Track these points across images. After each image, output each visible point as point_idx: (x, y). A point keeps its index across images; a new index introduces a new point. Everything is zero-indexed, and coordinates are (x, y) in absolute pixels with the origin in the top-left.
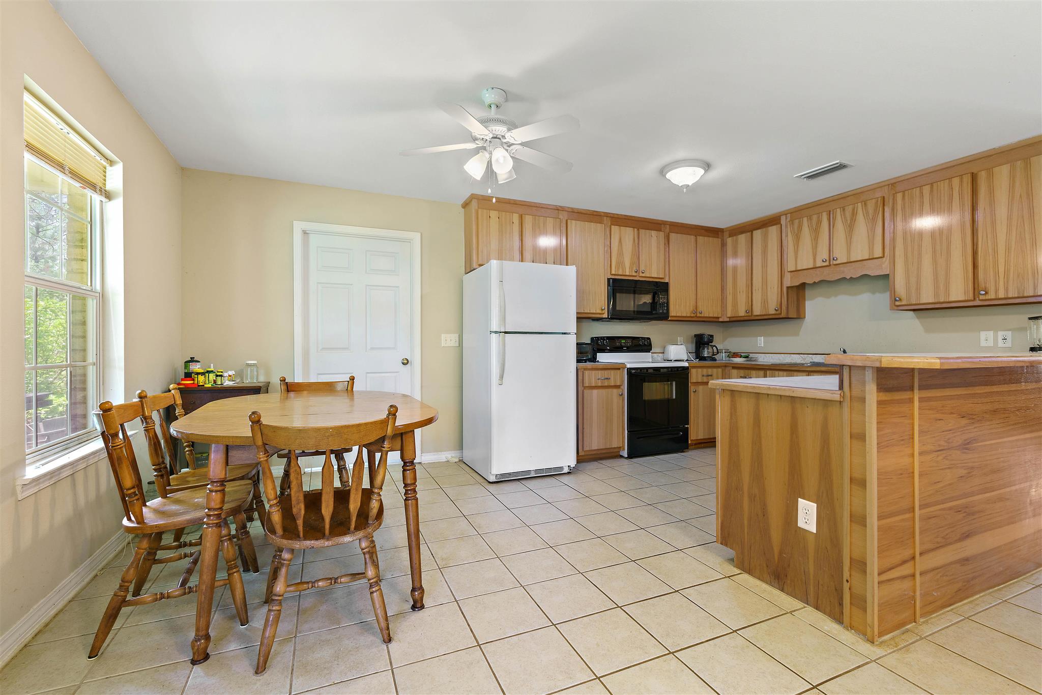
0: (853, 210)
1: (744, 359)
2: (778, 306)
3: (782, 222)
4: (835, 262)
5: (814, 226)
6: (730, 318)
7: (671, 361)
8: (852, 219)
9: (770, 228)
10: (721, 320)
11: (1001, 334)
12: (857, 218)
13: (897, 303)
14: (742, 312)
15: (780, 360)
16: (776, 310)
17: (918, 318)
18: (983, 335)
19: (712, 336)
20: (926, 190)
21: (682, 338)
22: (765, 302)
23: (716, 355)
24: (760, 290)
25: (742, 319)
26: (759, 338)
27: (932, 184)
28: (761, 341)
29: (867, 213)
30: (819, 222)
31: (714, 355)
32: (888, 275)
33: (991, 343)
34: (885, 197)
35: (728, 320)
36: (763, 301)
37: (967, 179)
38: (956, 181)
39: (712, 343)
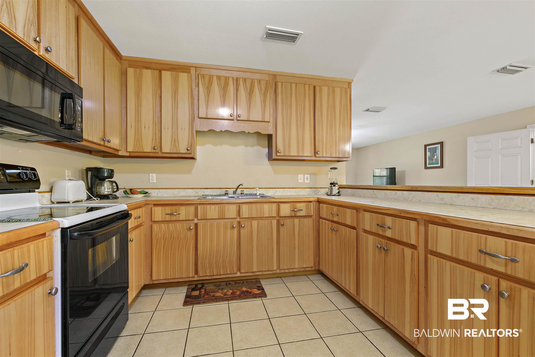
0: (252, 83)
1: (143, 195)
2: (190, 146)
3: (192, 72)
4: (238, 118)
5: (222, 86)
6: (130, 152)
7: (69, 202)
8: (250, 90)
9: (181, 74)
10: (120, 153)
11: (306, 176)
12: (254, 89)
13: (278, 154)
14: (147, 148)
15: (174, 194)
16: (188, 150)
18: (299, 176)
19: (112, 171)
20: (294, 86)
21: (70, 171)
22: (175, 141)
23: (116, 191)
24: (170, 130)
25: (148, 155)
26: (150, 175)
27: (296, 84)
28: (153, 177)
29: (261, 88)
30: (226, 84)
31: (114, 192)
32: (272, 134)
33: (302, 181)
35: (128, 154)
36: (173, 140)
37: (312, 88)
38: (307, 87)
39: (112, 178)
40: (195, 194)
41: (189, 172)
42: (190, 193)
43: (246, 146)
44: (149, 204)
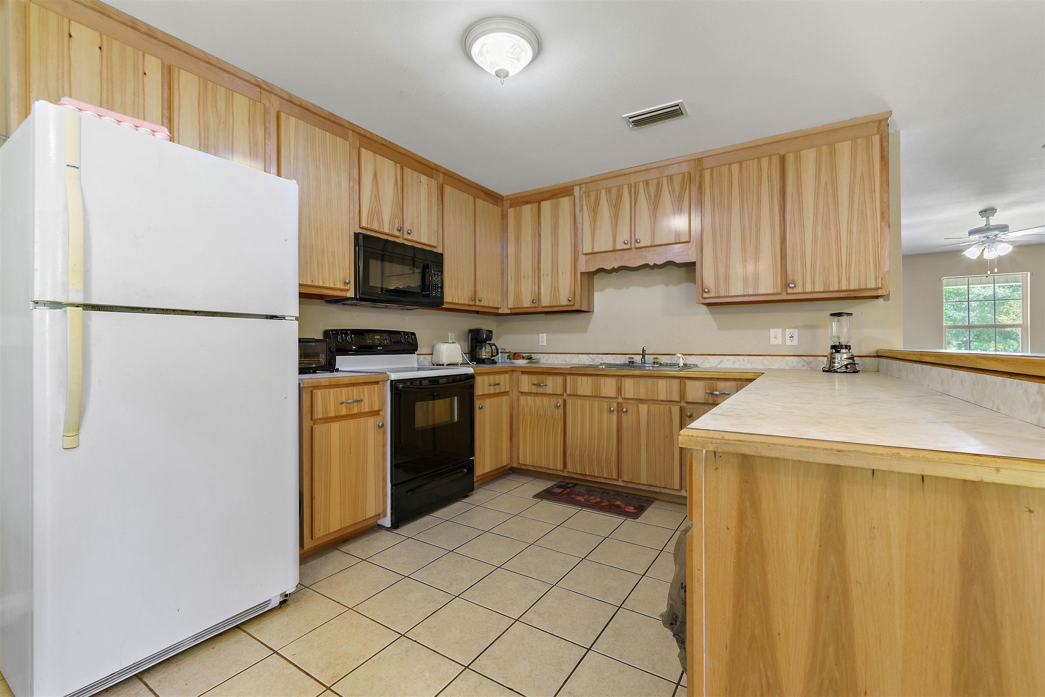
0: (658, 184)
1: (527, 361)
2: (572, 296)
3: (575, 194)
4: (637, 245)
5: (614, 201)
6: (511, 309)
7: (443, 365)
8: (656, 196)
9: (561, 199)
10: (500, 311)
11: (788, 331)
12: (662, 194)
13: (705, 295)
14: (527, 303)
15: (565, 361)
16: (569, 300)
17: (712, 313)
18: (773, 332)
19: (491, 332)
20: (736, 167)
21: (454, 334)
22: (555, 290)
23: (495, 356)
24: (550, 276)
25: (527, 310)
26: (540, 335)
27: (741, 163)
28: (543, 339)
29: (673, 189)
30: (619, 196)
31: (493, 356)
32: (695, 262)
33: (779, 341)
34: (691, 174)
35: (509, 311)
36: (553, 289)
37: (776, 160)
38: (765, 162)
39: (490, 340)
40: (590, 362)
41: (584, 330)
42: (585, 361)
43: (667, 285)
44: (515, 371)
